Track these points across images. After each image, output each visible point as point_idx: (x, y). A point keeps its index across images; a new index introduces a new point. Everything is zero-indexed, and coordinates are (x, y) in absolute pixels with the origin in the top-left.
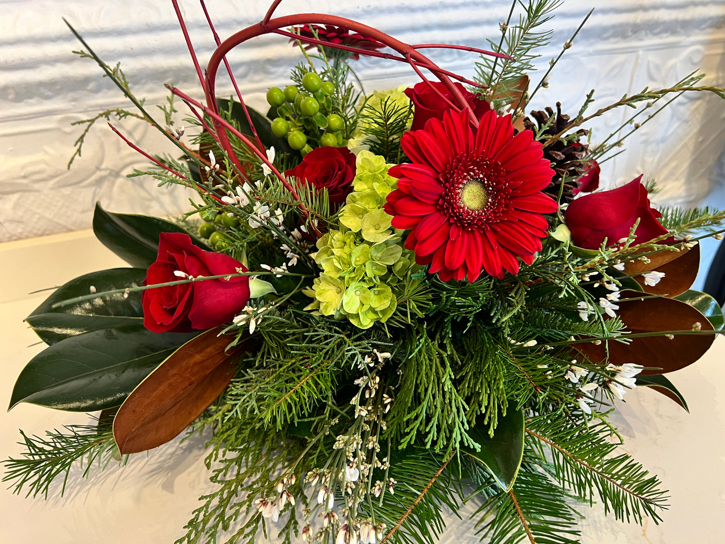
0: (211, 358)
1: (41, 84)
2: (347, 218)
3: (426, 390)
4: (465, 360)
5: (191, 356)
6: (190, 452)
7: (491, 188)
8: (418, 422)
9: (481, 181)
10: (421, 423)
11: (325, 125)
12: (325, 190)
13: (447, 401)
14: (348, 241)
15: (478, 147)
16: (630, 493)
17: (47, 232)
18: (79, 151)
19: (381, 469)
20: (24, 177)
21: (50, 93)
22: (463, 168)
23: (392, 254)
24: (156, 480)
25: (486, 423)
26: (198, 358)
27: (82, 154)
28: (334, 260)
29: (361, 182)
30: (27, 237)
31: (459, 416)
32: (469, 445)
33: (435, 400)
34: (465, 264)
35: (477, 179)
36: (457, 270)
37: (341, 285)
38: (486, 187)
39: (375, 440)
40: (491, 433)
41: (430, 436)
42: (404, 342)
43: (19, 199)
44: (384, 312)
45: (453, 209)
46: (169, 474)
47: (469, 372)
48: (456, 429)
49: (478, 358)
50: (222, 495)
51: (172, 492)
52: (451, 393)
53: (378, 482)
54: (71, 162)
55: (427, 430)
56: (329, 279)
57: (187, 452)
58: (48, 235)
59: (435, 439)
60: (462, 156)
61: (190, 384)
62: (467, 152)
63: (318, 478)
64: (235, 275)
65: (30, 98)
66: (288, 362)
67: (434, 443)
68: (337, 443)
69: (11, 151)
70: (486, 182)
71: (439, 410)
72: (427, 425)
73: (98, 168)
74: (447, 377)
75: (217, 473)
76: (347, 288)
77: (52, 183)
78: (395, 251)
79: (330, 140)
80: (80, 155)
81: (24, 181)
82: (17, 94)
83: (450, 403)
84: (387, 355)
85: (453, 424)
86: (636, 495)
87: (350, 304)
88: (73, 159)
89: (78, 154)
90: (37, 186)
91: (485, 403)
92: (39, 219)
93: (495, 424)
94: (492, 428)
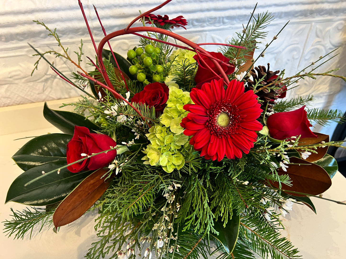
1: (17, 34)
2: (164, 120)
3: (196, 206)
4: (215, 189)
5: (89, 181)
6: (88, 217)
7: (231, 117)
8: (191, 221)
9: (227, 113)
10: (193, 221)
11: (155, 70)
12: (154, 108)
13: (205, 213)
14: (163, 130)
15: (226, 98)
16: (285, 255)
17: (21, 103)
18: (36, 67)
19: (174, 239)
20: (10, 77)
21: (22, 38)
22: (218, 108)
23: (184, 139)
24: (73, 229)
25: (222, 221)
26: (92, 182)
27: (38, 69)
28: (157, 141)
29: (171, 103)
30: (12, 105)
31: (210, 220)
32: (214, 232)
33: (200, 212)
34: (217, 153)
35: (225, 112)
36: (213, 156)
37: (160, 152)
38: (229, 116)
39: (171, 225)
40: (224, 226)
41: (197, 227)
42: (187, 178)
43: (8, 87)
44: (179, 166)
45: (213, 127)
46: (79, 227)
47: (216, 195)
48: (209, 226)
49: (221, 190)
50: (102, 242)
51: (80, 236)
52: (207, 209)
53: (172, 246)
54: (33, 73)
55: (195, 225)
56: (154, 149)
57: (87, 216)
58: (22, 104)
59: (199, 228)
60: (218, 102)
61: (88, 194)
62: (221, 101)
63: (145, 240)
64: (109, 150)
65: (13, 40)
66: (133, 185)
67: (198, 230)
68: (154, 227)
69: (4, 65)
70: (229, 114)
71: (201, 216)
72: (195, 223)
73: (46, 74)
74: (206, 201)
75: (100, 232)
76: (162, 154)
77: (23, 80)
78: (185, 138)
79: (157, 78)
80: (37, 69)
81: (11, 79)
82: (6, 39)
83: (206, 214)
84: (179, 185)
85: (207, 223)
86: (288, 257)
87: (163, 162)
88: (33, 71)
89: (36, 68)
90: (16, 82)
91: (223, 212)
92: (18, 97)
93: (226, 222)
94: (225, 223)
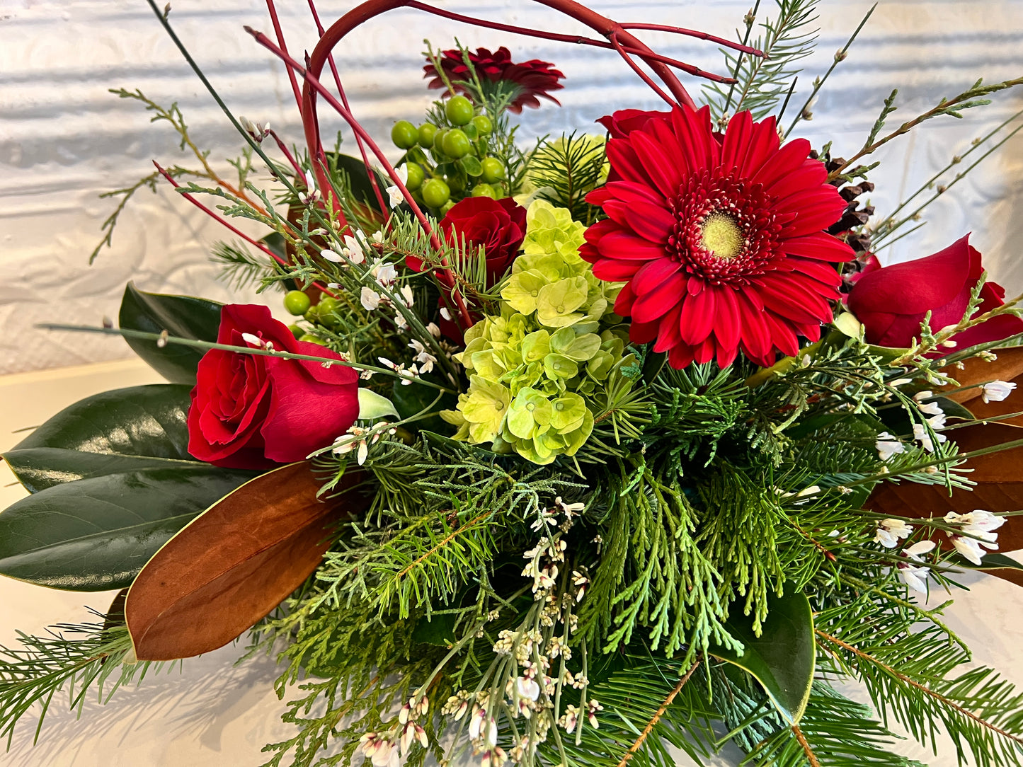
0: (293, 514)
1: (61, 141)
2: (512, 293)
3: (648, 554)
4: (706, 517)
5: (261, 506)
6: (251, 686)
7: (748, 225)
8: (636, 607)
9: (731, 216)
10: (641, 608)
11: (479, 172)
12: (482, 249)
13: (686, 568)
14: (514, 331)
15: (727, 160)
16: (997, 731)
17: (51, 365)
18: (108, 238)
19: (575, 687)
20: (25, 279)
21: (73, 156)
22: (703, 191)
23: (585, 347)
24: (192, 729)
25: (747, 613)
26: (272, 511)
27: (112, 243)
28: (494, 356)
29: (535, 244)
30: (21, 371)
31: (706, 594)
33: (665, 568)
34: (712, 337)
35: (725, 210)
36: (701, 345)
37: (503, 394)
38: (739, 224)
39: (561, 643)
40: (758, 629)
41: (658, 628)
42: (604, 490)
43: (14, 312)
44: (572, 437)
45: (691, 252)
46: (214, 722)
47: (713, 535)
48: (703, 615)
49: (729, 511)
50: (301, 744)
51: (218, 750)
52: (691, 555)
53: (571, 707)
54: (95, 254)
55: (652, 619)
56: (485, 386)
57: (245, 686)
58: (53, 368)
59: (666, 633)
60: (702, 173)
61: (257, 553)
62: (709, 166)
63: (465, 706)
64: (339, 362)
65: (43, 161)
66: (417, 520)
67: (664, 641)
68: (499, 642)
69: (9, 240)
70: (740, 215)
71: (672, 584)
72: (651, 610)
73: (134, 270)
74: (682, 529)
75: (293, 706)
76: (514, 398)
77: (64, 289)
78: (590, 343)
79: (486, 192)
80: (109, 245)
81: (25, 286)
82: (23, 154)
83: (691, 572)
84: (580, 506)
85: (696, 607)
86: (1008, 735)
87: (519, 423)
88: (98, 249)
89: (106, 242)
90: (42, 294)
91: (745, 579)
92: (42, 344)
93: (763, 612)
94: (758, 621)
